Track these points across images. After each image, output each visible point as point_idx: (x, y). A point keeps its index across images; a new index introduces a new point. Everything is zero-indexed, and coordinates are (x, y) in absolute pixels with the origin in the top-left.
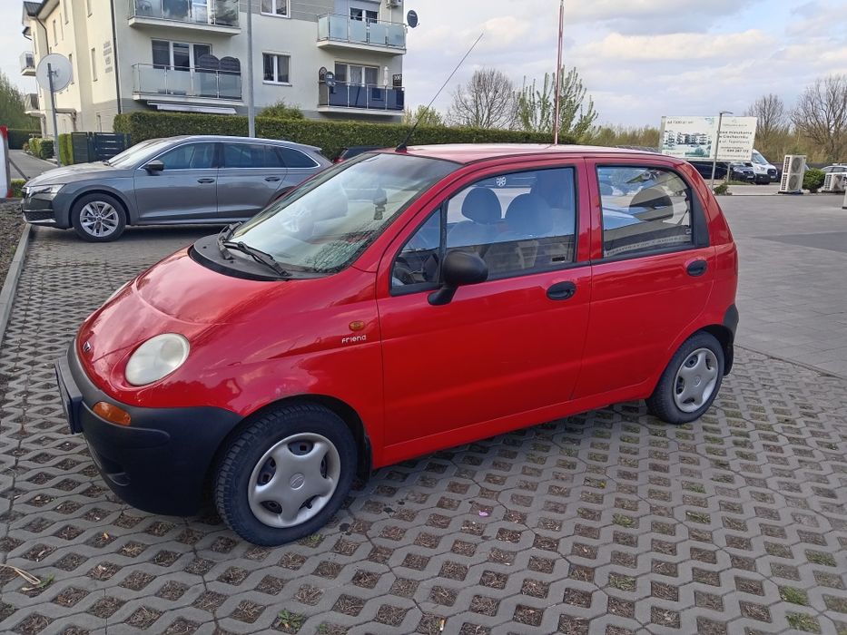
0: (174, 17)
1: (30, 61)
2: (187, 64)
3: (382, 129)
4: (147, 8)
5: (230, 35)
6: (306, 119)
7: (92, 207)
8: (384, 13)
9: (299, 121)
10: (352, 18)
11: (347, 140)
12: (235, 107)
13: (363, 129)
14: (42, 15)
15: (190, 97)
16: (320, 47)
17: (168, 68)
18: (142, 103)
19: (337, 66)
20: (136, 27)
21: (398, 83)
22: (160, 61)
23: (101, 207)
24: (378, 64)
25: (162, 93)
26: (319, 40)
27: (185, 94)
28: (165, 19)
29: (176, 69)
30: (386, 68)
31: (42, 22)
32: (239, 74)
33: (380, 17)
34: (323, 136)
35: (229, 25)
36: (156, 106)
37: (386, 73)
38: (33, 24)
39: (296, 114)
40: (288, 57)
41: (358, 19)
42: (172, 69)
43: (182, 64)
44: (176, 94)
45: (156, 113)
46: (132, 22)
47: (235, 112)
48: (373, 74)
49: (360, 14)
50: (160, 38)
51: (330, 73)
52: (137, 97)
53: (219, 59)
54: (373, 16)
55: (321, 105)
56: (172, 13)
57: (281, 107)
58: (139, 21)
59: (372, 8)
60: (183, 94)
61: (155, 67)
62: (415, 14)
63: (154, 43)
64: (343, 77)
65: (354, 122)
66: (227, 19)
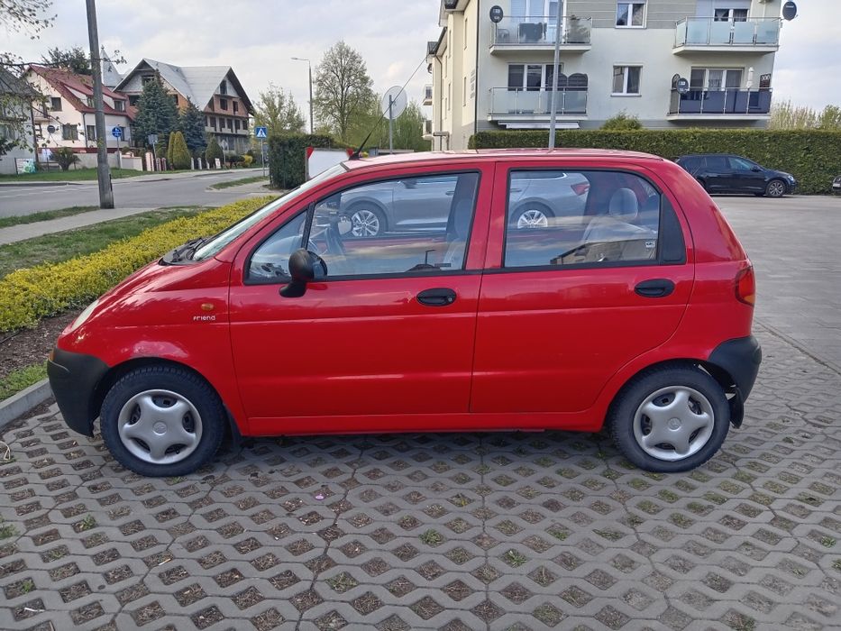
0: (530, 41)
1: (429, 93)
2: (539, 84)
3: (728, 136)
4: (506, 36)
5: (580, 53)
6: (644, 128)
7: (360, 215)
8: (756, 10)
9: (634, 131)
10: (716, 20)
11: (685, 149)
12: (580, 122)
13: (704, 136)
14: (439, 52)
15: (537, 115)
16: (675, 54)
17: (521, 90)
18: (494, 123)
19: (694, 72)
20: (495, 54)
21: (765, 84)
22: (514, 83)
23: (366, 215)
24: (742, 65)
25: (512, 113)
26: (675, 47)
27: (532, 113)
28: (521, 44)
29: (528, 90)
30: (751, 69)
31: (439, 58)
32: (586, 89)
33: (750, 14)
34: (657, 146)
35: (582, 43)
36: (505, 126)
37: (750, 75)
38: (433, 61)
39: (635, 125)
40: (639, 68)
41: (723, 20)
42: (525, 90)
43: (534, 85)
44: (524, 113)
45: (506, 132)
46: (492, 50)
47: (578, 127)
48: (736, 76)
49: (727, 14)
50: (517, 62)
51: (684, 80)
52: (490, 119)
53: (568, 76)
54: (741, 13)
55: (671, 113)
56: (528, 38)
57: (621, 119)
58: (498, 48)
59: (740, 6)
60: (531, 113)
61: (509, 90)
62: (794, 4)
63: (511, 67)
64: (701, 82)
65: (697, 129)
66: (578, 37)
